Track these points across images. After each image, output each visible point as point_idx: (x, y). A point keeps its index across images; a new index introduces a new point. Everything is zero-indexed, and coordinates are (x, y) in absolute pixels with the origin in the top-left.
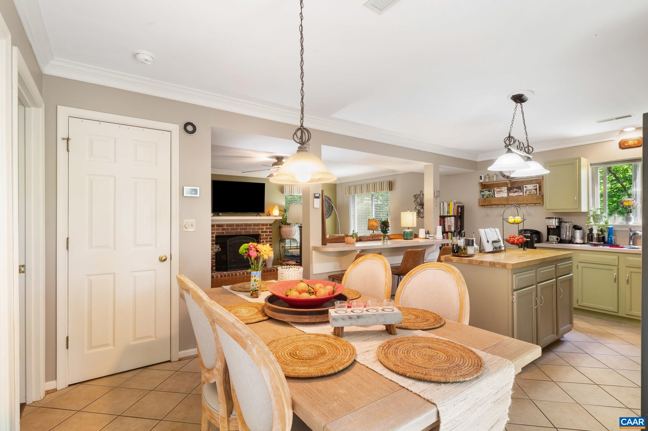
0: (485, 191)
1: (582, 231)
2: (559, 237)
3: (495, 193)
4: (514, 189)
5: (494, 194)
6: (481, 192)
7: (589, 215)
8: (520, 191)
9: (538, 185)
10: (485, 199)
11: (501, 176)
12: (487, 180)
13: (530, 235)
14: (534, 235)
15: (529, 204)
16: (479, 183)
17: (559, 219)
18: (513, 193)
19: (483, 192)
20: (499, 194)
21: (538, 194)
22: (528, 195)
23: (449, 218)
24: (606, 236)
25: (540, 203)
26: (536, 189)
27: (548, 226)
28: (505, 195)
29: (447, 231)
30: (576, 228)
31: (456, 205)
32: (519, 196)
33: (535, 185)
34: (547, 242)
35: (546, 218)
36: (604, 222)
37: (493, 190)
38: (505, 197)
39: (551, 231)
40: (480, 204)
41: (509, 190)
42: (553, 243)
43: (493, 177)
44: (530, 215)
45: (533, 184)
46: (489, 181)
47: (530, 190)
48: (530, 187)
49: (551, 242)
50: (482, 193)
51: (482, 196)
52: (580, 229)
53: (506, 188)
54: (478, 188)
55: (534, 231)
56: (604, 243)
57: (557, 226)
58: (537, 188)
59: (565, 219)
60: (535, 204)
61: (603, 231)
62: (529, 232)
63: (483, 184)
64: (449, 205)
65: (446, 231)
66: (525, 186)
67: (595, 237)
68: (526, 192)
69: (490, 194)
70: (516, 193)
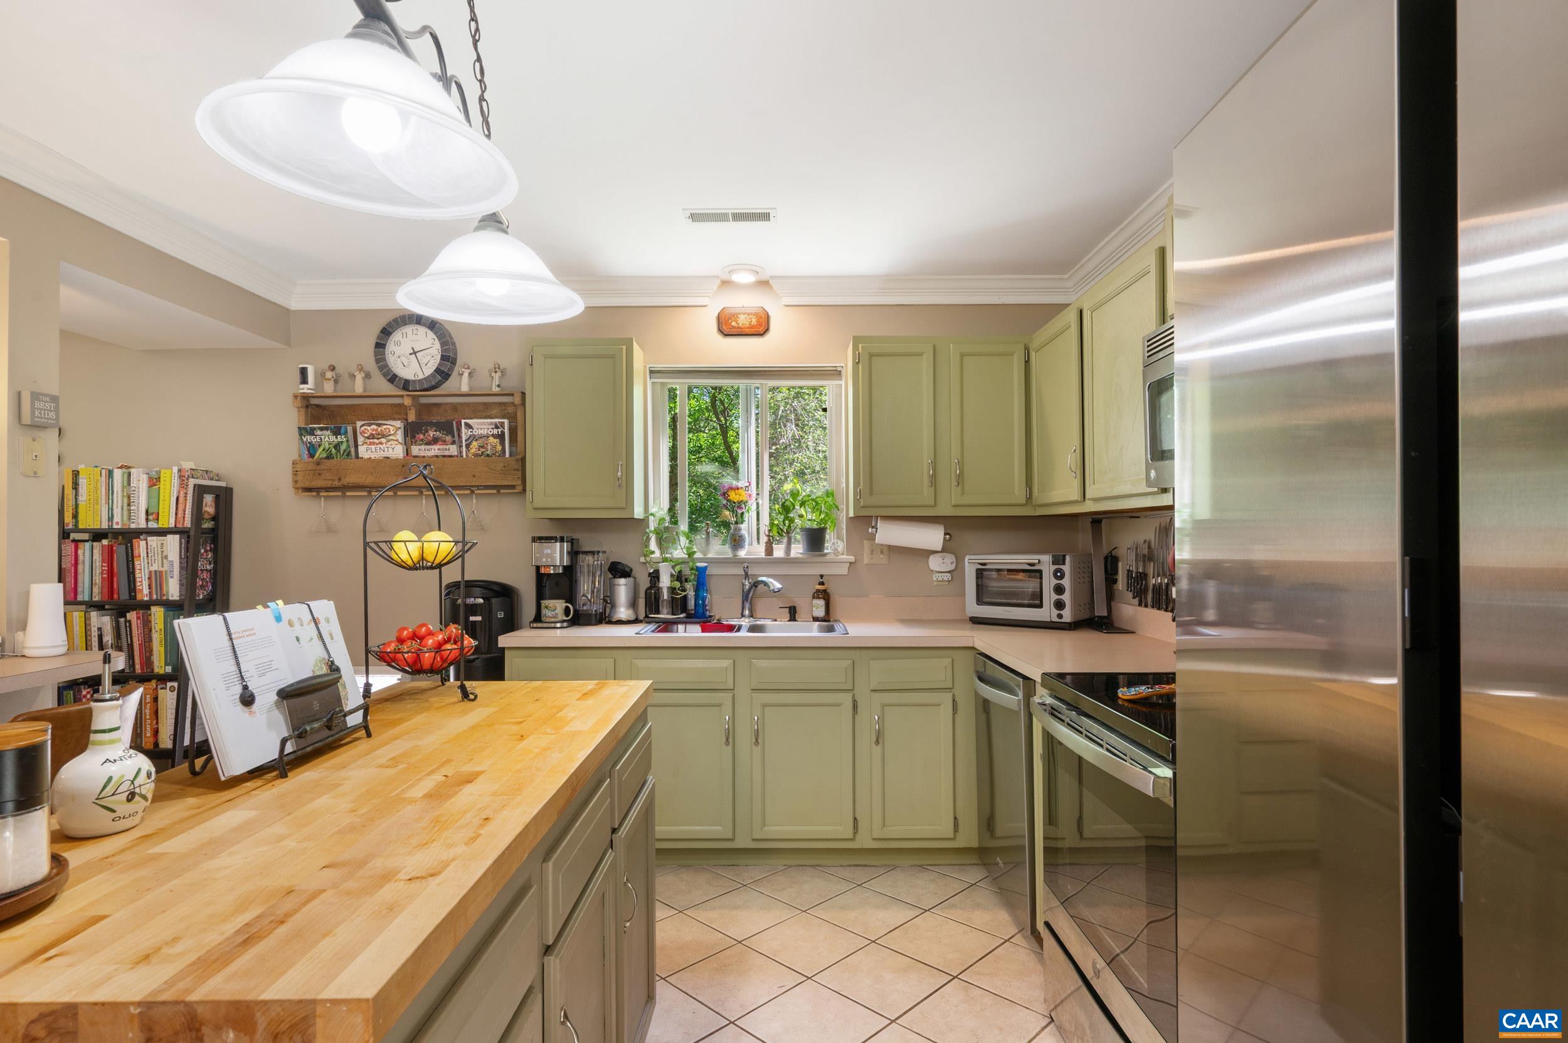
0: (319, 432)
1: (631, 579)
2: (572, 605)
3: (360, 440)
4: (427, 431)
5: (356, 446)
6: (302, 431)
7: (647, 531)
8: (449, 438)
9: (506, 421)
10: (318, 464)
11: (383, 378)
12: (329, 388)
13: (481, 601)
14: (495, 601)
15: (478, 487)
16: (296, 397)
17: (572, 541)
18: (423, 447)
19: (311, 432)
20: (373, 447)
21: (507, 455)
22: (476, 455)
23: (154, 538)
24: (691, 594)
25: (513, 487)
26: (501, 437)
27: (538, 568)
28: (397, 451)
29: (146, 599)
30: (618, 570)
31: (192, 482)
32: (444, 456)
33: (497, 420)
34: (535, 625)
35: (534, 540)
36: (685, 551)
37: (350, 429)
38: (397, 459)
39: (548, 585)
40: (301, 484)
41: (412, 432)
42: (552, 625)
43: (353, 377)
44: (483, 529)
45: (491, 418)
46: (335, 390)
47: (481, 437)
48: (482, 426)
49: (545, 625)
50: (309, 438)
51: (309, 450)
52: (626, 573)
53: (398, 424)
54: (293, 418)
55: (496, 588)
56: (687, 617)
57: (565, 568)
58: (503, 433)
59: (587, 542)
60: (498, 488)
61: (683, 579)
62: (477, 590)
63: (314, 401)
64: (154, 481)
65: (139, 597)
66: (466, 424)
67: (666, 597)
68: (468, 446)
69: (342, 442)
70: (436, 447)
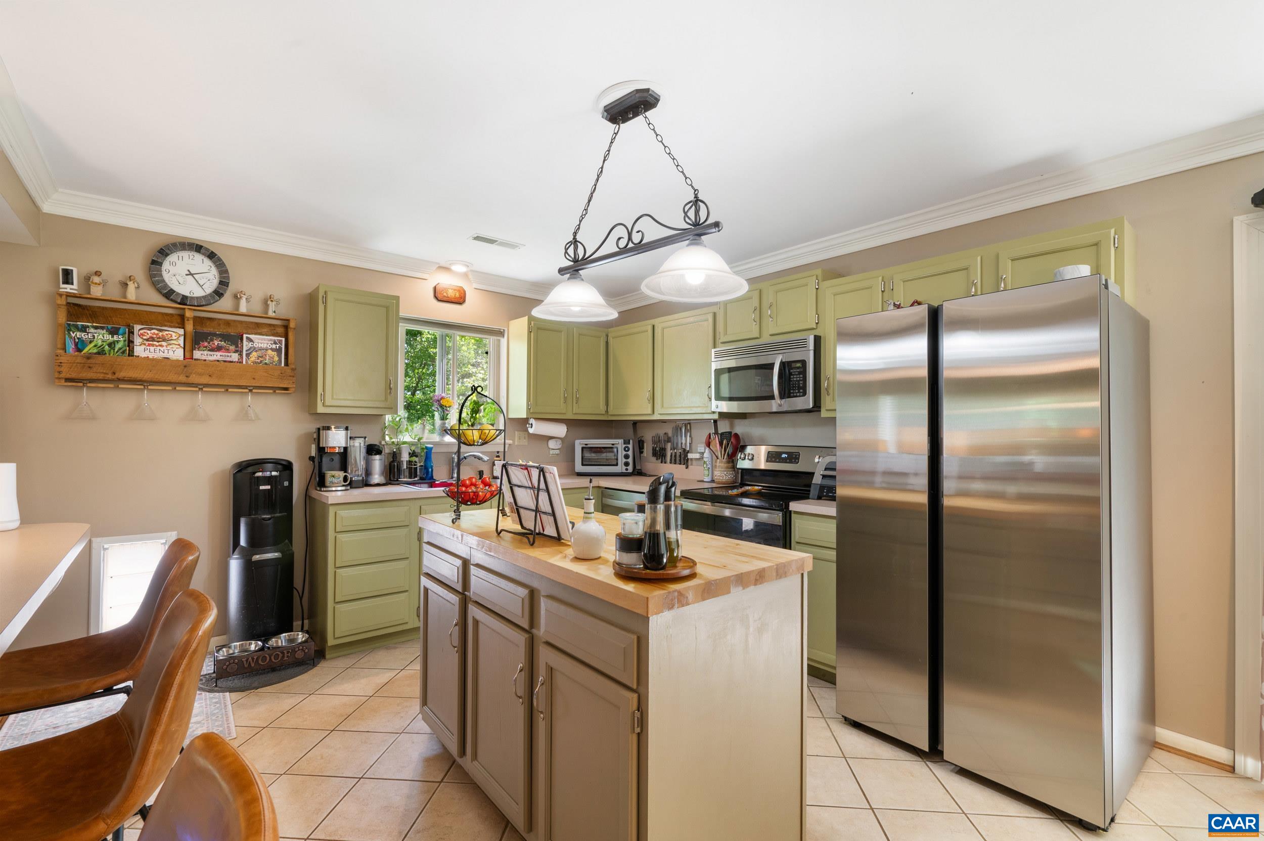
0: (92, 330)
1: (381, 456)
2: (347, 474)
3: (138, 341)
4: (212, 340)
5: (132, 345)
6: (69, 327)
8: (232, 348)
9: (283, 340)
10: (88, 358)
11: (157, 291)
12: (96, 292)
15: (256, 387)
18: (206, 353)
19: (79, 329)
20: (152, 348)
21: (283, 365)
22: (255, 363)
25: (298, 389)
26: (278, 351)
28: (176, 352)
32: (225, 361)
33: (274, 338)
36: (413, 437)
37: (128, 330)
38: (176, 360)
40: (63, 375)
41: (196, 340)
42: (336, 489)
43: (124, 284)
45: (267, 335)
46: (103, 295)
47: (261, 349)
48: (262, 341)
49: (330, 489)
50: (76, 334)
51: (76, 344)
52: (379, 452)
53: (177, 331)
57: (344, 448)
58: (280, 348)
60: (274, 389)
61: (417, 455)
62: (270, 466)
63: (78, 301)
66: (247, 338)
67: (405, 467)
68: (248, 355)
69: (118, 342)
70: (219, 354)
